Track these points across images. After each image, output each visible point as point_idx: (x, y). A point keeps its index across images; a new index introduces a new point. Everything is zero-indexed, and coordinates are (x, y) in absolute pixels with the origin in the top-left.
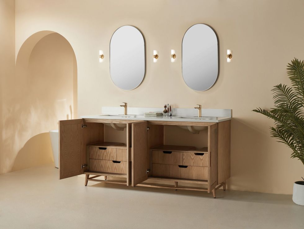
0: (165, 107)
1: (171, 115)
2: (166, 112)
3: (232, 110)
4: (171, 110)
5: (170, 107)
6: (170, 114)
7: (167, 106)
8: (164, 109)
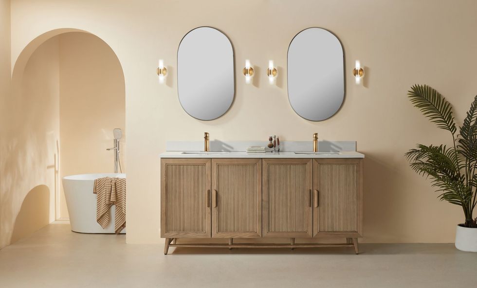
0: (271, 139)
1: (279, 151)
2: (271, 146)
3: (356, 142)
4: (279, 144)
5: (278, 139)
6: (277, 149)
7: (273, 139)
8: (269, 142)
